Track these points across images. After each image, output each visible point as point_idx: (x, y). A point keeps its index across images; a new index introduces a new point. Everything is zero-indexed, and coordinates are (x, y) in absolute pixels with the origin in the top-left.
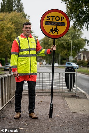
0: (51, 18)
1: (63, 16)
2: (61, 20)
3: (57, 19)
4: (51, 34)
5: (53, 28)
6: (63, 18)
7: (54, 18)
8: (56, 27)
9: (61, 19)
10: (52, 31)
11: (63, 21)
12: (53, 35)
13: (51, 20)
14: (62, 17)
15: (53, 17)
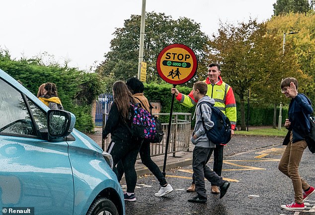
0: (172, 56)
1: (189, 54)
2: (185, 60)
3: (180, 57)
4: (170, 78)
5: (173, 70)
6: (188, 57)
7: (176, 56)
8: (178, 69)
9: (186, 58)
10: (171, 74)
11: (188, 61)
12: (173, 79)
13: (172, 59)
14: (186, 55)
15: (174, 54)
